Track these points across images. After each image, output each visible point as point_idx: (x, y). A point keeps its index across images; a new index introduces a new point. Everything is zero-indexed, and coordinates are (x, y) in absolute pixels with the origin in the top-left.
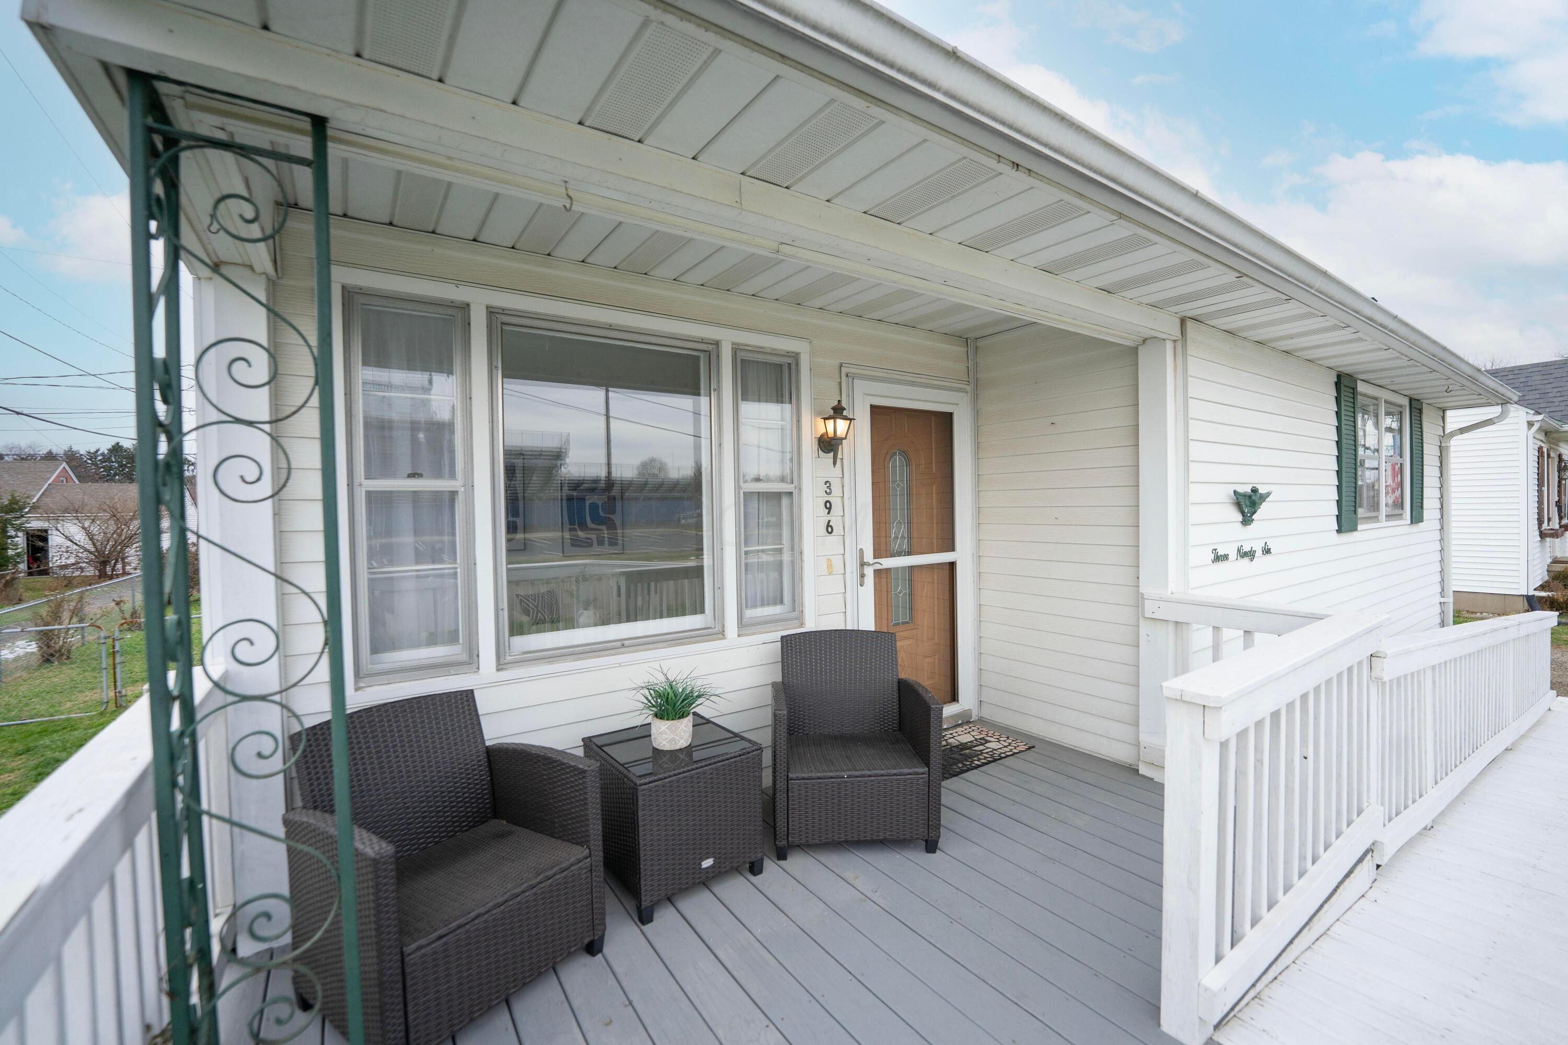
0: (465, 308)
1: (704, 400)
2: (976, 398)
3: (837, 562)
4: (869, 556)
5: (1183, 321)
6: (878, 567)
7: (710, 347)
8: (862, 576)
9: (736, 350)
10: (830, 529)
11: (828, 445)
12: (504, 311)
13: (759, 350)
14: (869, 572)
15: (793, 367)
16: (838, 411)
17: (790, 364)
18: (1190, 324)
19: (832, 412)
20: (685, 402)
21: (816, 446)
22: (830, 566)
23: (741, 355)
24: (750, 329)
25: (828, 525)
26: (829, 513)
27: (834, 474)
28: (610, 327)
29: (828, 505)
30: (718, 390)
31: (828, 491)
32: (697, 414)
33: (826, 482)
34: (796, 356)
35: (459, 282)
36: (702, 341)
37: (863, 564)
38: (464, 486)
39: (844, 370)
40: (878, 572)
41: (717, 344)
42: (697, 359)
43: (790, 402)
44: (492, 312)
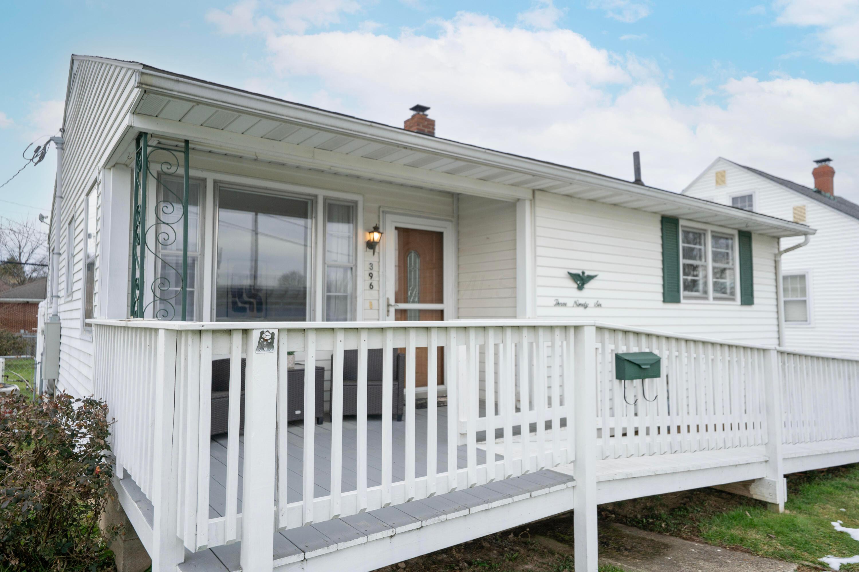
0: (205, 180)
1: (309, 221)
2: (458, 224)
3: (375, 303)
4: (392, 301)
5: (534, 191)
6: (397, 308)
7: (313, 198)
8: (388, 311)
9: (325, 199)
10: (371, 287)
11: (371, 245)
12: (220, 182)
13: (337, 199)
14: (392, 310)
15: (354, 207)
16: (376, 229)
17: (353, 207)
18: (537, 193)
19: (373, 229)
20: (301, 222)
21: (365, 245)
22: (371, 304)
23: (328, 201)
24: (332, 189)
25: (371, 285)
26: (371, 279)
27: (374, 259)
28: (266, 189)
29: (371, 275)
30: (316, 218)
31: (371, 268)
32: (306, 228)
33: (370, 264)
34: (356, 203)
35: (202, 170)
36: (309, 195)
37: (389, 305)
38: (201, 255)
39: (381, 209)
40: (396, 311)
41: (316, 196)
42: (306, 203)
43: (353, 223)
44: (215, 182)
